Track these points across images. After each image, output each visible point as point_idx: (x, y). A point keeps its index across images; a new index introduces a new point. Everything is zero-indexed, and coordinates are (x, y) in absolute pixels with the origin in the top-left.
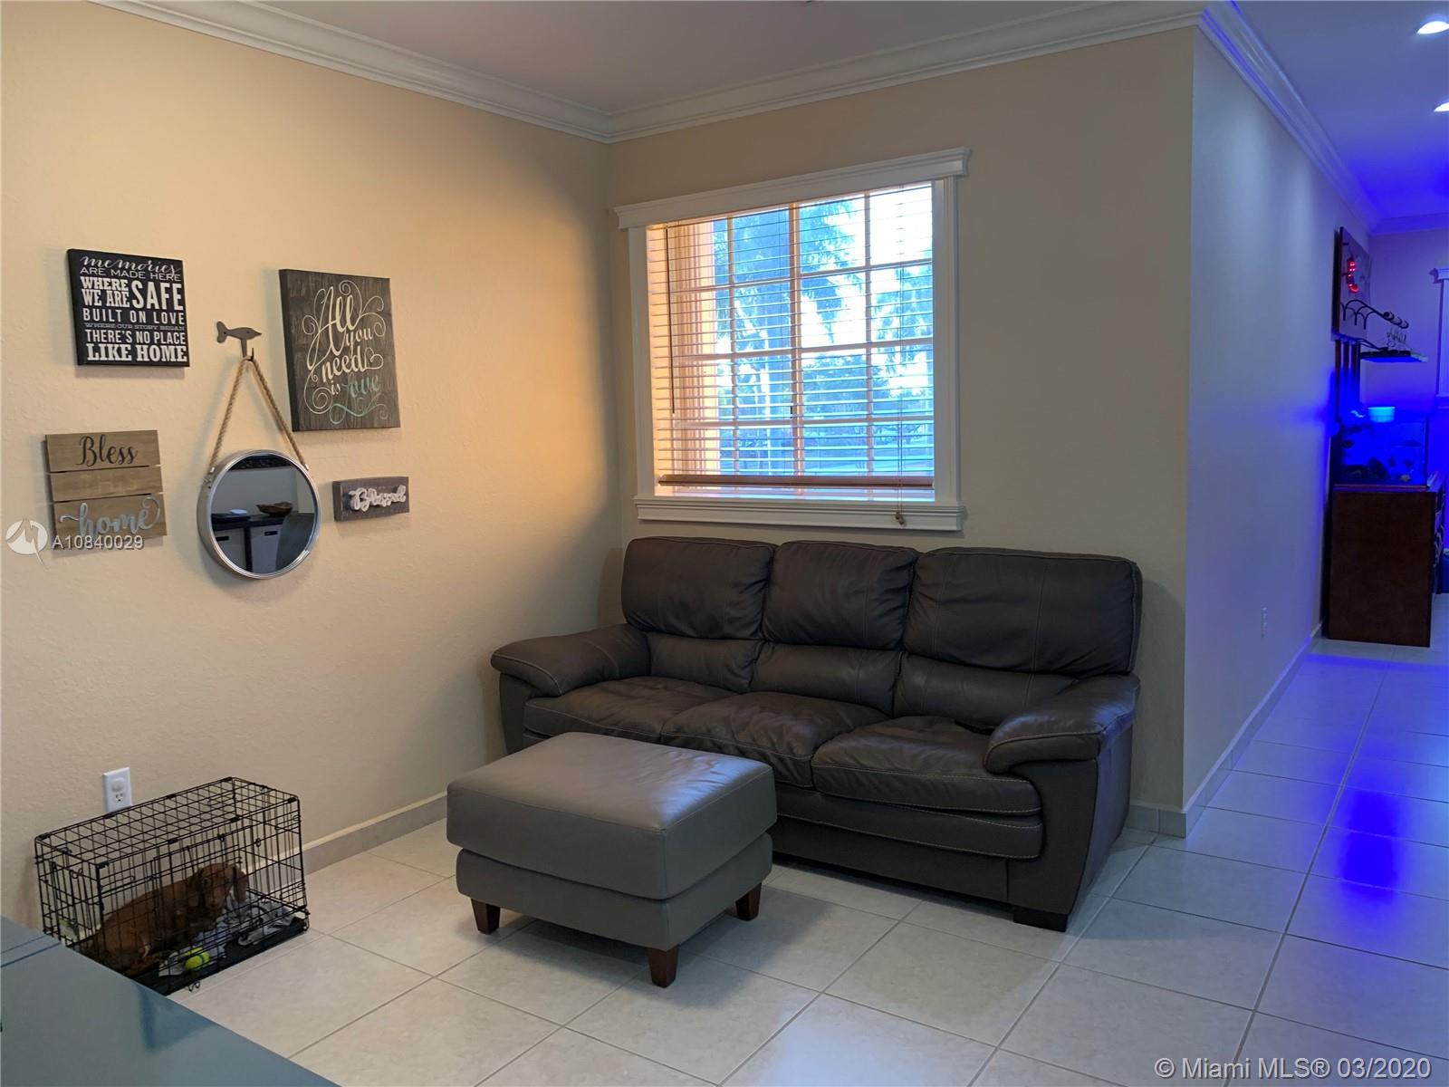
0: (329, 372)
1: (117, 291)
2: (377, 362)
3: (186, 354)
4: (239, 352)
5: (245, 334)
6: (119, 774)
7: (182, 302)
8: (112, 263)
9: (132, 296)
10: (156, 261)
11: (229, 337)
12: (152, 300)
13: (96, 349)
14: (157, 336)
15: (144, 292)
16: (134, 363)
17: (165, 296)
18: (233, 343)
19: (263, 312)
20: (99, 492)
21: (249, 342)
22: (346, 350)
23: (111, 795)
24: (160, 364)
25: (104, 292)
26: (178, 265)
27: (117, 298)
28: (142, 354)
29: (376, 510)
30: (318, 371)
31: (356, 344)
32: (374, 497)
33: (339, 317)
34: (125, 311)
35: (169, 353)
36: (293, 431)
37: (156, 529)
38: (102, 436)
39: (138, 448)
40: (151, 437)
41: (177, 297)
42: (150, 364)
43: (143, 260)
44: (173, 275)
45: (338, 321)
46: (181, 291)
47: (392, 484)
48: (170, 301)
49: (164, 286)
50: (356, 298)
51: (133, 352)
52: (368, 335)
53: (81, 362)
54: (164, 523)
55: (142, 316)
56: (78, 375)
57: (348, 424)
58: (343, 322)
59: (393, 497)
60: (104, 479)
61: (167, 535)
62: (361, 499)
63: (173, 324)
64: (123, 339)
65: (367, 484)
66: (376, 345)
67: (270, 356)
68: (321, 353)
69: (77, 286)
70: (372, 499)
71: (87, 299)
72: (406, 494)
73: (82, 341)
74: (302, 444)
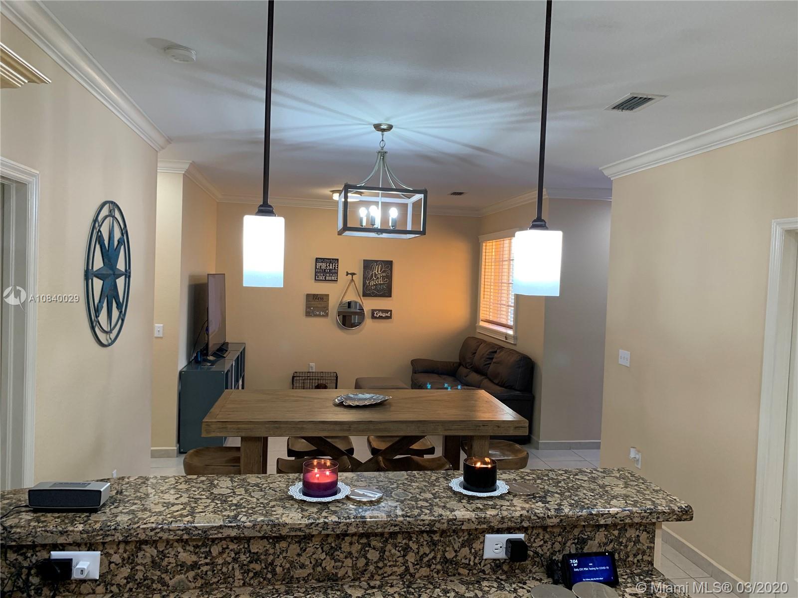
0: (372, 283)
1: (324, 266)
2: (386, 281)
3: (337, 278)
4: (351, 278)
5: (353, 274)
6: (312, 364)
7: (337, 268)
8: (323, 260)
9: (327, 266)
10: (333, 259)
11: (349, 275)
12: (331, 267)
13: (318, 277)
14: (331, 275)
15: (329, 266)
16: (325, 280)
17: (334, 266)
18: (350, 276)
19: (358, 270)
20: (315, 306)
21: (354, 276)
22: (378, 278)
23: (310, 369)
24: (331, 280)
25: (321, 266)
26: (338, 260)
27: (324, 267)
28: (327, 278)
29: (381, 317)
30: (369, 283)
31: (381, 277)
32: (381, 314)
33: (377, 270)
34: (325, 269)
35: (333, 278)
36: (363, 296)
37: (326, 315)
38: (317, 295)
39: (324, 297)
40: (328, 295)
41: (336, 266)
42: (329, 280)
43: (330, 259)
44: (336, 262)
45: (376, 271)
46: (337, 265)
47: (386, 311)
48: (335, 268)
49: (334, 264)
50: (382, 266)
51: (325, 278)
52: (384, 274)
53: (316, 280)
54: (328, 314)
55: (328, 271)
56: (315, 282)
57: (376, 296)
58: (378, 272)
59: (387, 315)
60: (316, 303)
61: (329, 317)
62: (377, 314)
63: (334, 272)
64: (324, 275)
65: (379, 310)
66: (387, 277)
67: (358, 279)
68: (371, 279)
69: (316, 265)
70: (380, 314)
71: (317, 267)
72: (391, 314)
73: (316, 276)
74: (364, 299)
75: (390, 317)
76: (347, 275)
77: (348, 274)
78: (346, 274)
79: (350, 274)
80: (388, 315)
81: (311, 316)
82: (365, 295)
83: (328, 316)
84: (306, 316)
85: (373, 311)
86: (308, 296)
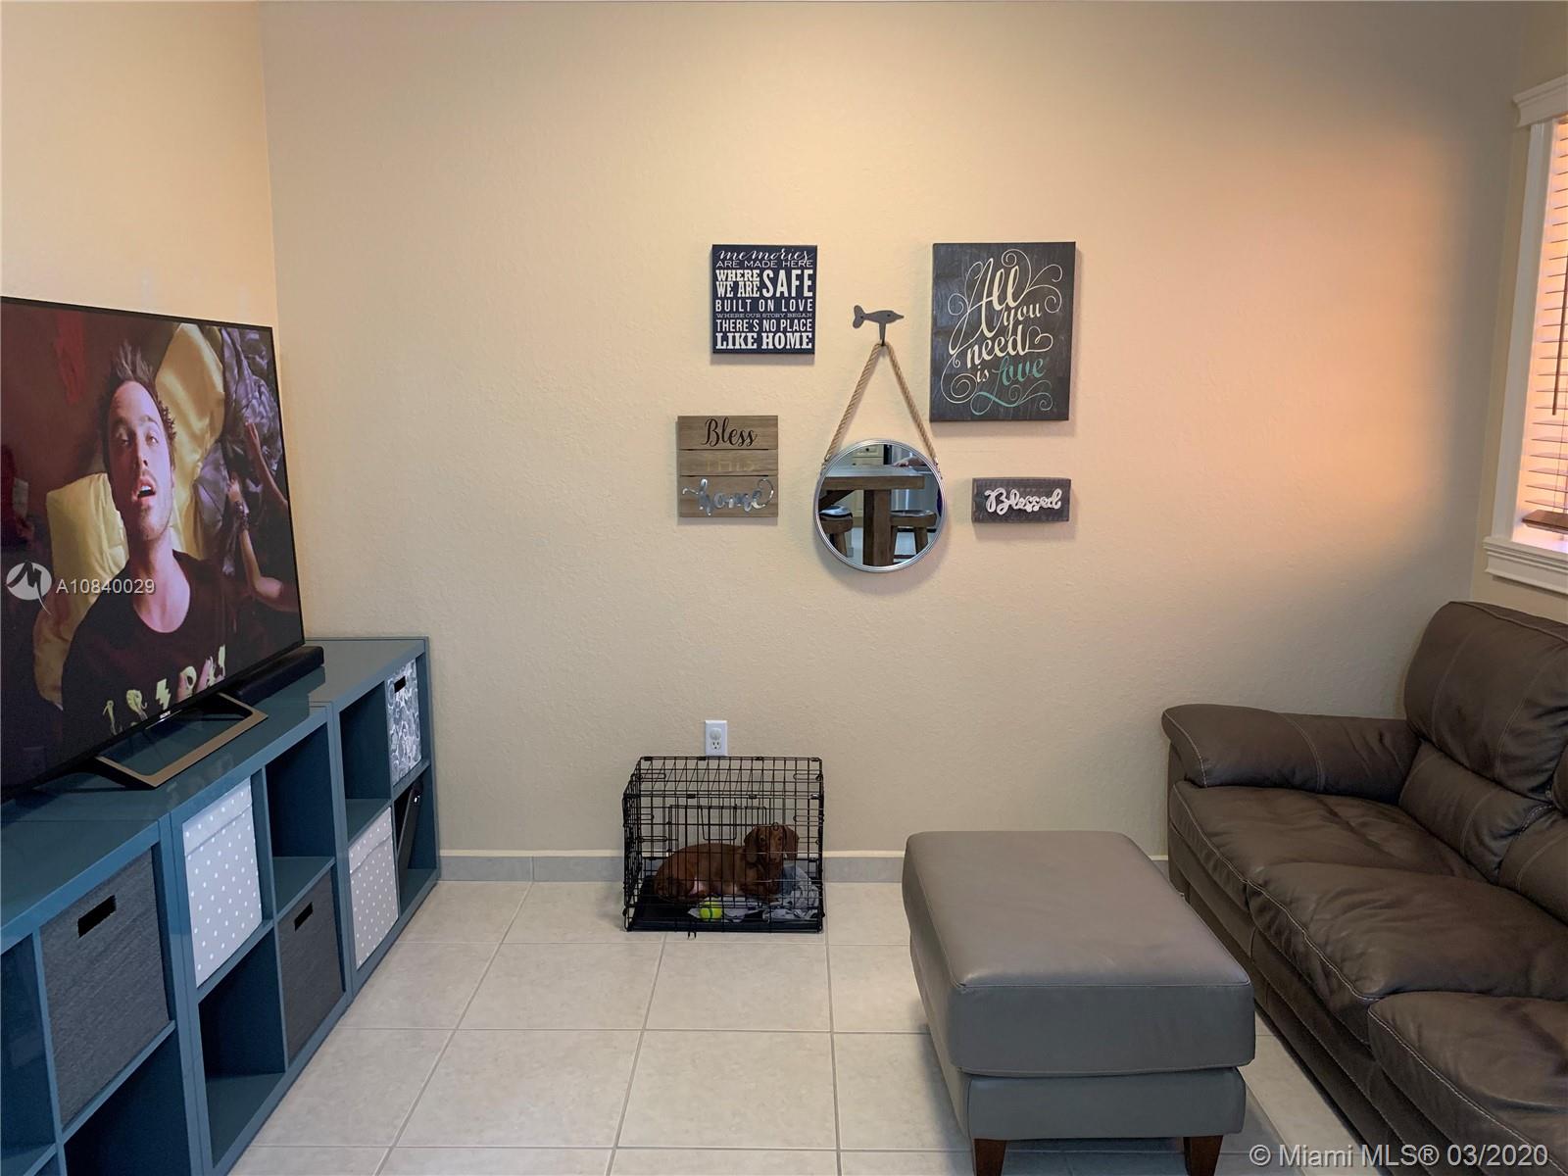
0: (977, 355)
1: (748, 281)
2: (1044, 343)
3: (812, 340)
4: (877, 339)
5: (885, 318)
6: (717, 724)
7: (813, 288)
8: (746, 255)
9: (763, 285)
10: (790, 249)
11: (866, 322)
12: (782, 289)
13: (725, 338)
14: (783, 323)
15: (774, 281)
16: (759, 351)
17: (795, 283)
18: (871, 328)
20: (720, 470)
21: (887, 325)
22: (1002, 331)
23: (709, 741)
24: (784, 351)
25: (736, 284)
26: (812, 251)
27: (748, 291)
28: (767, 341)
29: (1017, 516)
30: (962, 355)
31: (1017, 323)
32: (1016, 501)
33: (997, 293)
34: (755, 301)
35: (794, 340)
36: (933, 420)
37: (769, 511)
38: (726, 419)
39: (757, 431)
40: (771, 422)
41: (807, 283)
42: (775, 351)
43: (779, 248)
44: (807, 261)
45: (995, 298)
46: (813, 277)
47: (1044, 486)
48: (800, 288)
49: (795, 272)
50: (1024, 271)
51: (759, 340)
52: (1033, 311)
53: (715, 351)
54: (776, 505)
55: (771, 304)
56: (713, 362)
57: (993, 416)
58: (1002, 299)
59: (1046, 502)
60: (724, 459)
61: (781, 518)
62: (999, 501)
63: (800, 310)
64: (751, 328)
65: (1010, 484)
66: (1046, 323)
67: (912, 340)
68: (969, 335)
69: (715, 278)
70: (1012, 501)
71: (721, 291)
72: (1065, 500)
73: (715, 331)
74: (936, 435)
75: (1060, 515)
76: (857, 324)
77: (860, 316)
78: (852, 317)
79: (873, 317)
80: (1053, 501)
81: (703, 515)
82: (943, 414)
83: (775, 514)
84: (682, 515)
85: (981, 488)
86: (685, 424)
